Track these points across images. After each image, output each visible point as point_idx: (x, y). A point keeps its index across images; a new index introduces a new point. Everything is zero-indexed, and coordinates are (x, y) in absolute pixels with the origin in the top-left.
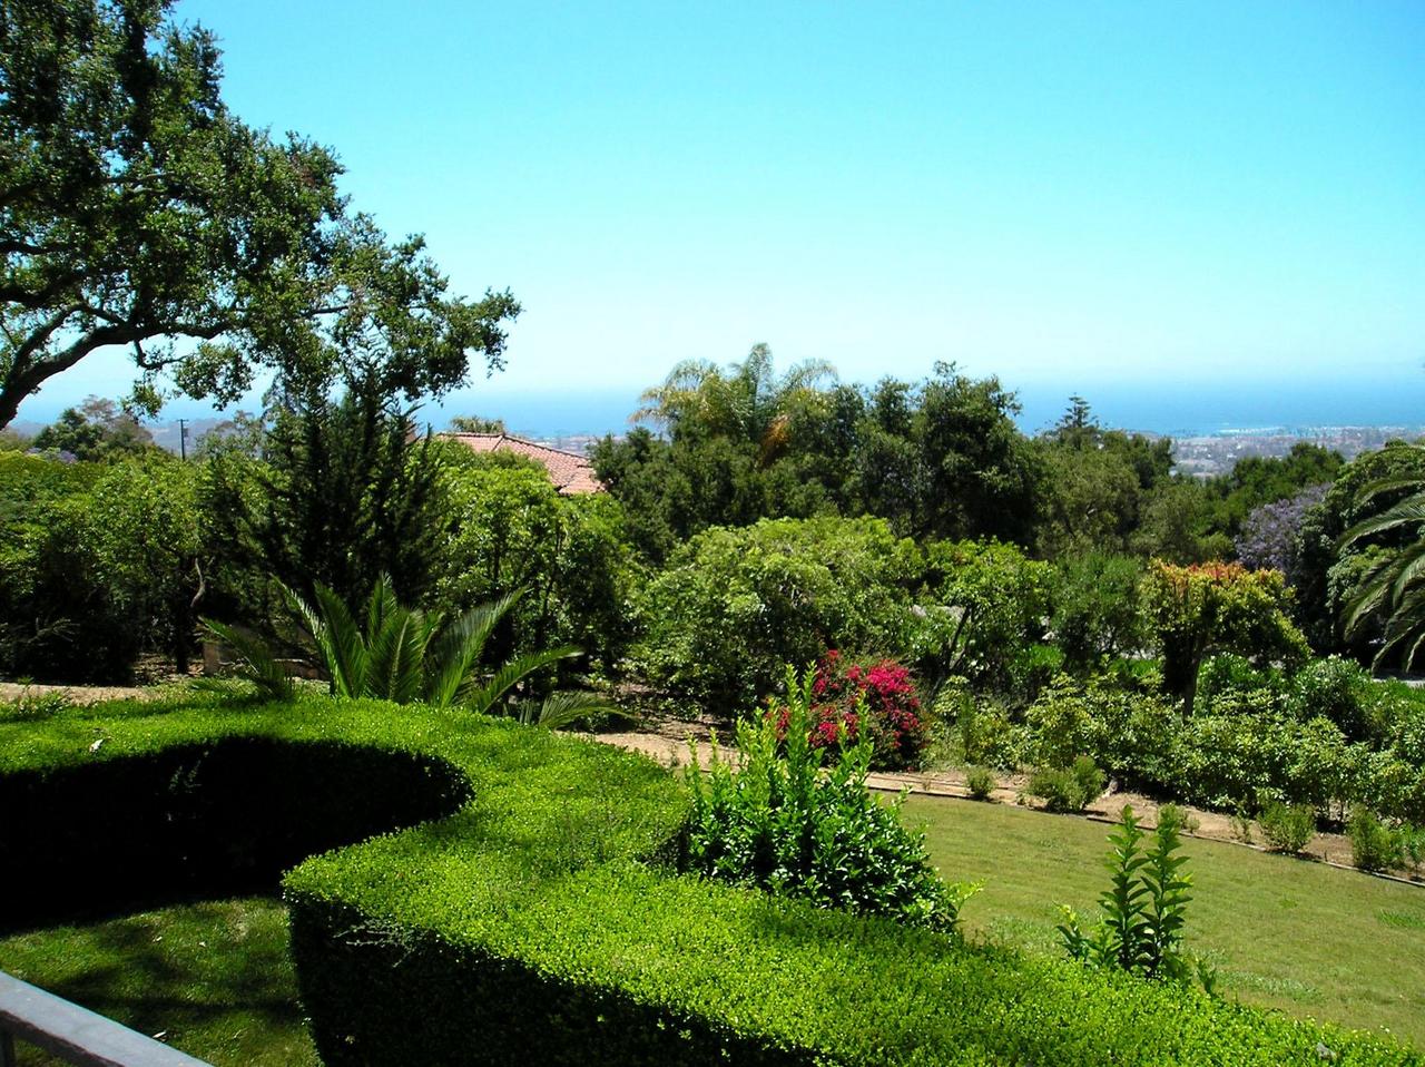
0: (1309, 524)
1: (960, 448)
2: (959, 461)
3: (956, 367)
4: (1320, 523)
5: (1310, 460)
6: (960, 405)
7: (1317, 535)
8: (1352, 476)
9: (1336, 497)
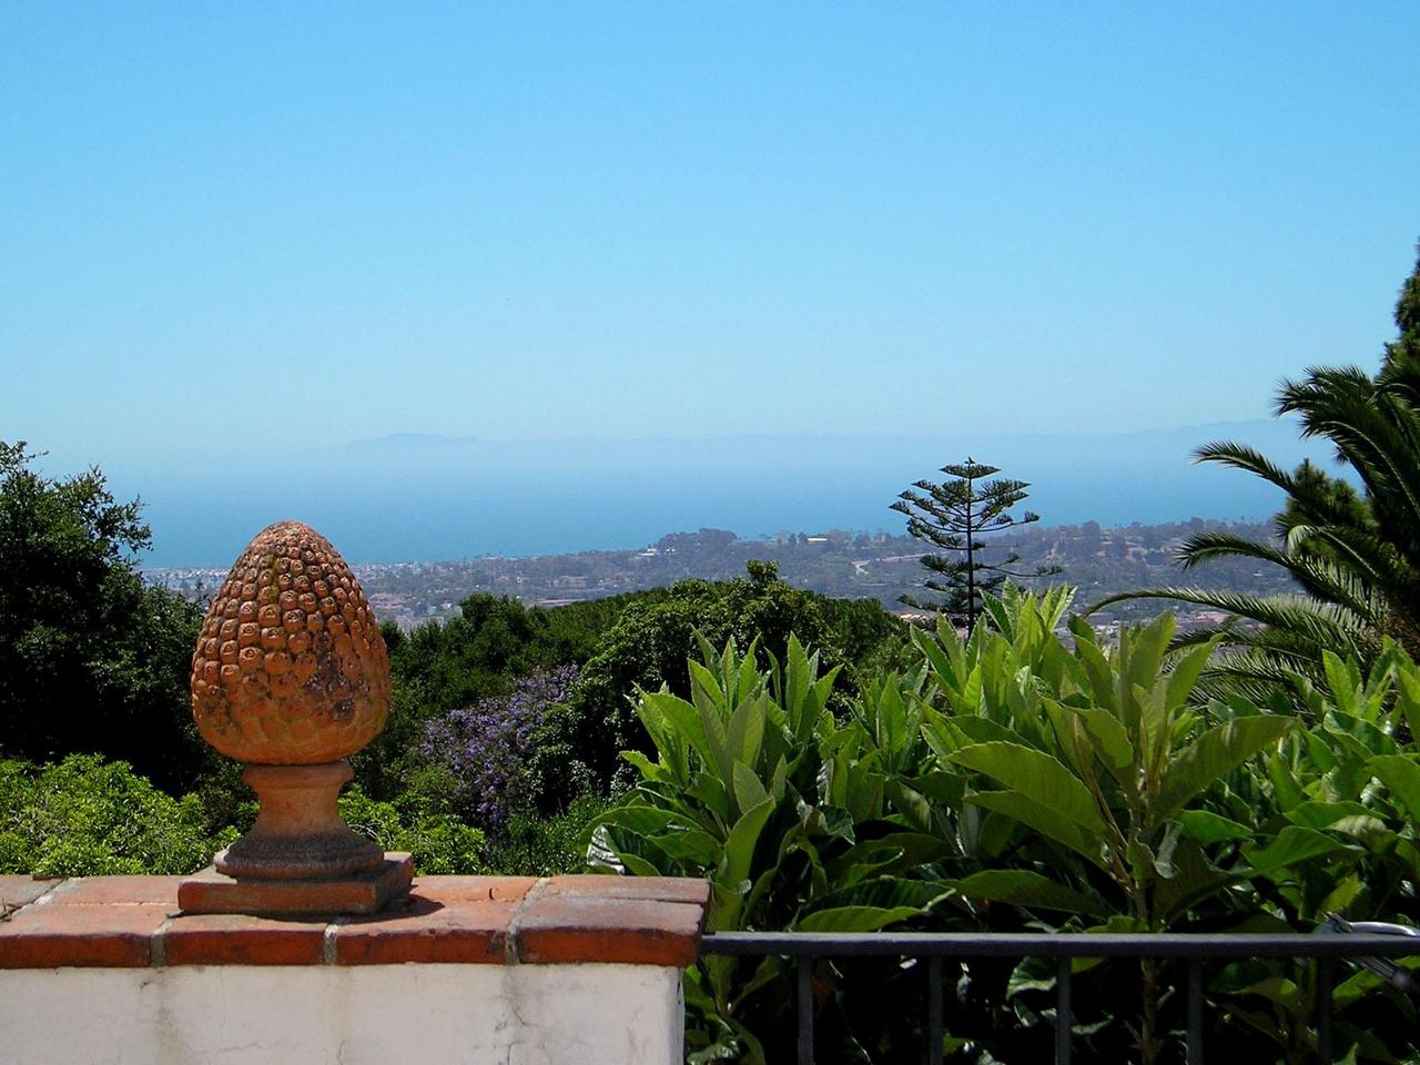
0: (549, 741)
1: (51, 616)
2: (54, 641)
3: (26, 452)
4: (565, 737)
5: (500, 625)
6: (42, 529)
7: (563, 761)
8: (620, 651)
9: (593, 691)
